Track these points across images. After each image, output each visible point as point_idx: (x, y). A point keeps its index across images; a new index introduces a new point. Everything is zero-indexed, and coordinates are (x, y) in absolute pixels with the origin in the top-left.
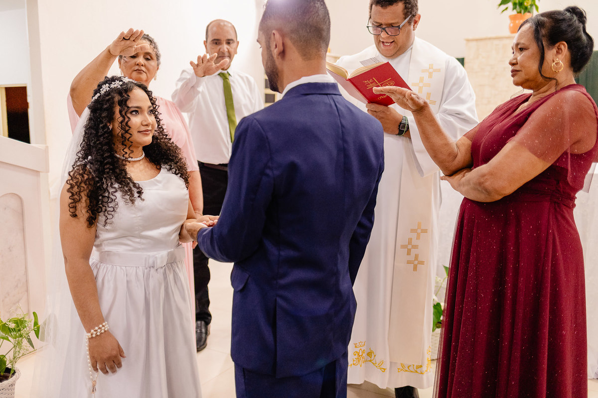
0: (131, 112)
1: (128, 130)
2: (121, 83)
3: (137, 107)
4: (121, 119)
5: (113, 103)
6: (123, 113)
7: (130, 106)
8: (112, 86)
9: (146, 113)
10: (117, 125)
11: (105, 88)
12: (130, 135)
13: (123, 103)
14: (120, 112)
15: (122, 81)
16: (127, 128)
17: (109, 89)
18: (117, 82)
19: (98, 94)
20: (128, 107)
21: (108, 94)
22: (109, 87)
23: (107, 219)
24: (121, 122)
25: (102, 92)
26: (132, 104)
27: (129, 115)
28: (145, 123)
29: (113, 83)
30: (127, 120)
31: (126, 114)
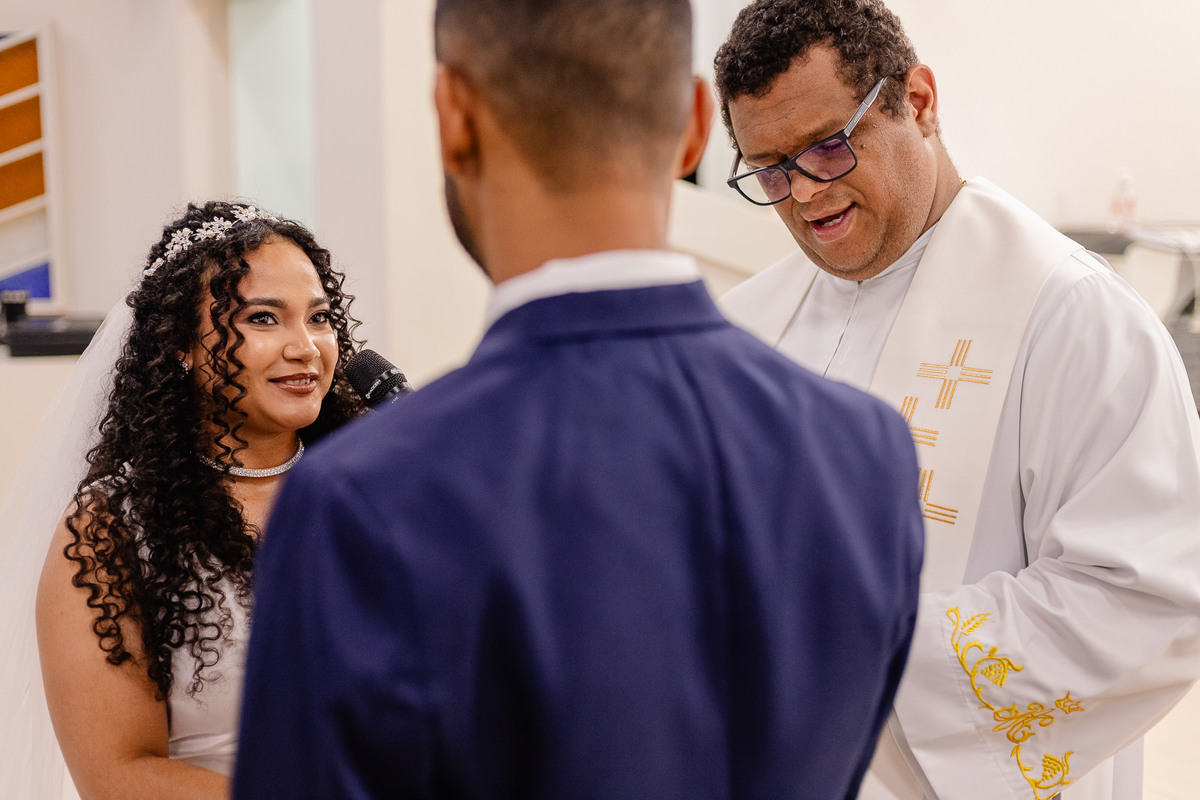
0: (251, 319)
1: (235, 375)
2: (228, 224)
3: (272, 303)
4: (215, 338)
5: (197, 288)
6: (224, 320)
7: (249, 296)
8: (202, 234)
9: (301, 323)
10: (203, 356)
11: (181, 241)
12: (237, 392)
13: (228, 287)
14: (215, 315)
15: (232, 218)
16: (233, 369)
17: (190, 243)
18: (218, 222)
19: (160, 261)
20: (243, 303)
21: (186, 258)
22: (191, 239)
23: (202, 666)
24: (216, 349)
25: (171, 254)
26: (256, 289)
27: (242, 327)
28: (292, 353)
29: (205, 225)
30: (232, 340)
31: (231, 322)
